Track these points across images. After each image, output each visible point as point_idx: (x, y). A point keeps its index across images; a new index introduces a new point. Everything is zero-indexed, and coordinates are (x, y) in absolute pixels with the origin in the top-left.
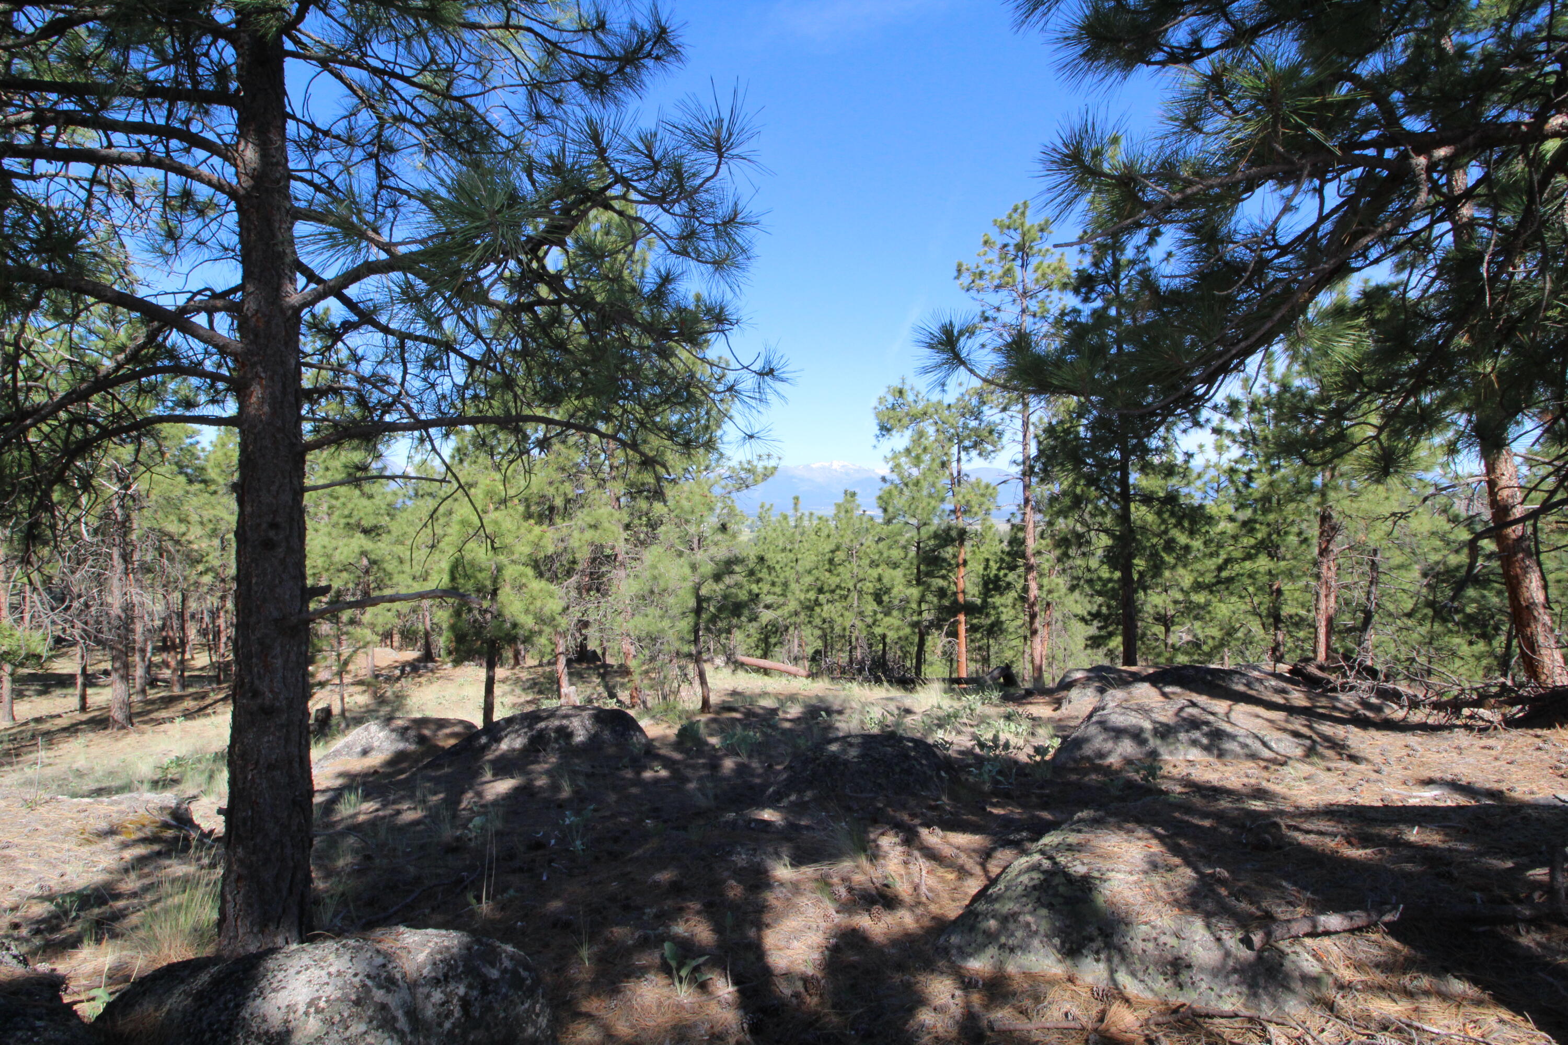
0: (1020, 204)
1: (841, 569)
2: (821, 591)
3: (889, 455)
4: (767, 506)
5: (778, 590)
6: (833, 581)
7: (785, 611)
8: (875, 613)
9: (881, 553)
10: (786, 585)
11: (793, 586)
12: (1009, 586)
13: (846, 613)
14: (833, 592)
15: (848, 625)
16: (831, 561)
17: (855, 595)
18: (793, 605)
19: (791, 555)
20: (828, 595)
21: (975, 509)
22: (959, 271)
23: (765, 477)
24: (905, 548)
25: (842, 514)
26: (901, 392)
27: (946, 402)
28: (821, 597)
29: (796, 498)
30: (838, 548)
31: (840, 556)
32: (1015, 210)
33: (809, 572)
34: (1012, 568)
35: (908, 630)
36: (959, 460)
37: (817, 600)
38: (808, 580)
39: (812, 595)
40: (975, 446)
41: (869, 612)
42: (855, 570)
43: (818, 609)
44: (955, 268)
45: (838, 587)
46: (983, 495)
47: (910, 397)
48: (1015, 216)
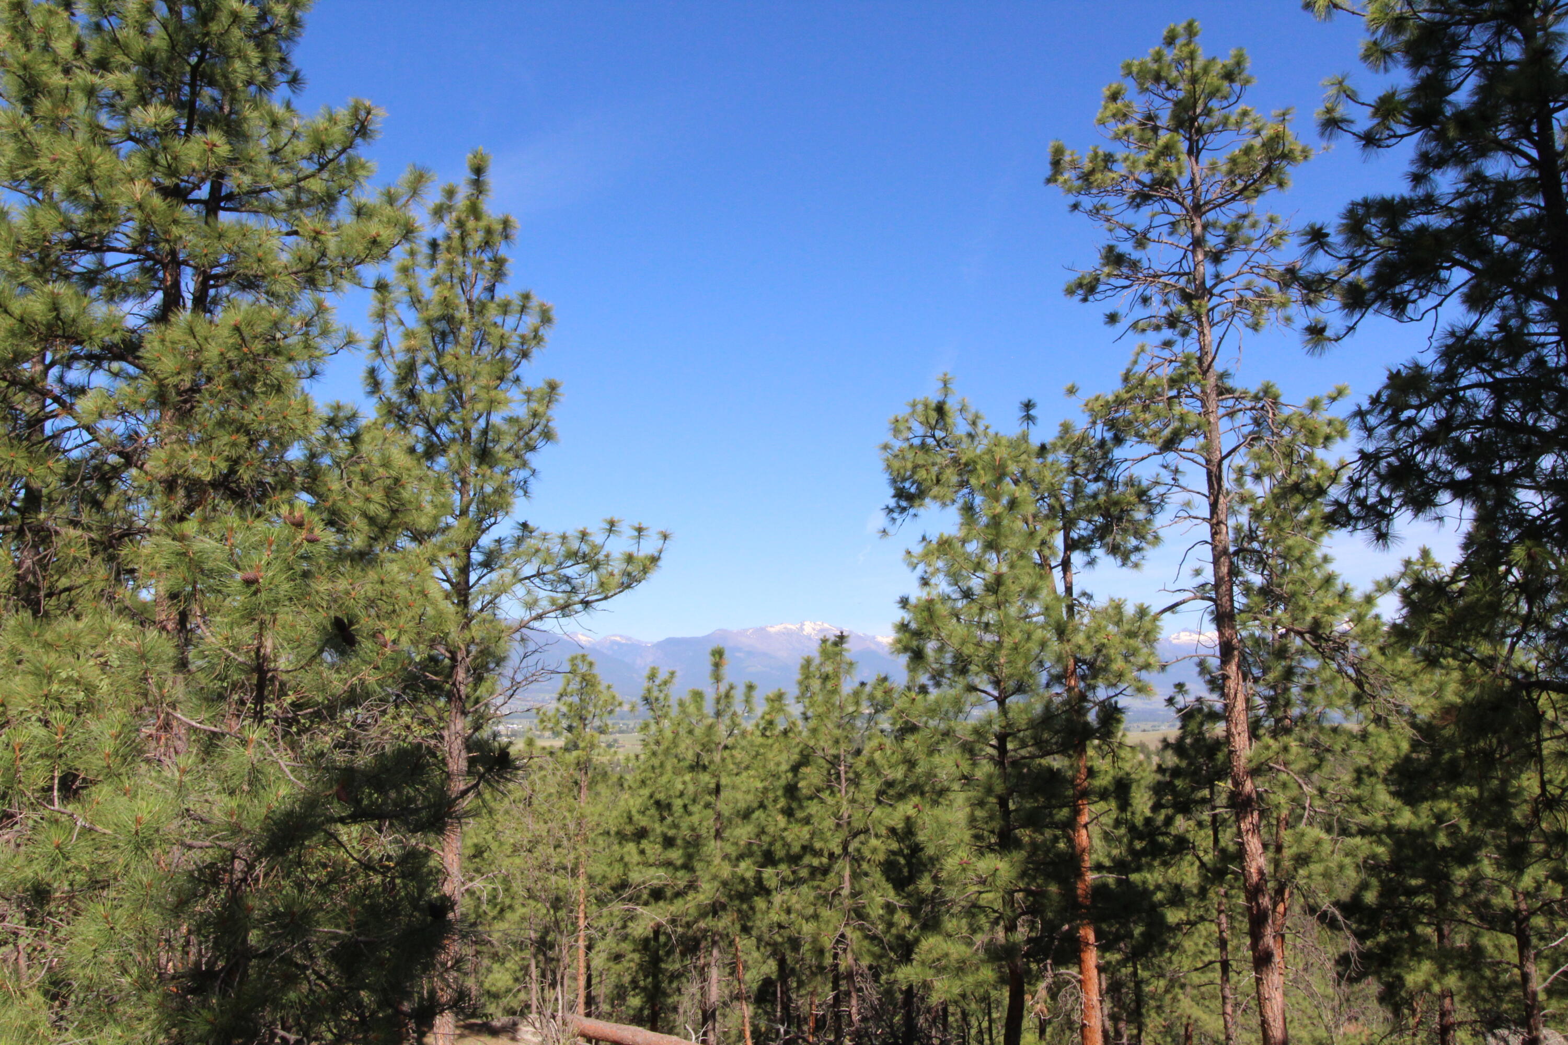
0: (1180, 29)
1: (813, 808)
2: (769, 859)
3: (918, 549)
4: (662, 676)
5: (676, 855)
6: (797, 835)
7: (688, 905)
8: (889, 908)
9: (911, 764)
10: (694, 844)
11: (713, 848)
12: (1182, 845)
13: (825, 913)
14: (794, 859)
15: (827, 942)
16: (791, 790)
17: (844, 868)
18: (707, 892)
19: (705, 778)
20: (784, 869)
21: (1118, 664)
22: (1056, 164)
23: (629, 581)
24: (969, 749)
25: (816, 684)
26: (940, 409)
27: (1035, 441)
28: (768, 872)
29: (719, 653)
30: (805, 759)
31: (812, 777)
32: (1171, 40)
33: (746, 815)
34: (1184, 807)
35: (988, 973)
36: (1066, 565)
37: (759, 880)
38: (743, 833)
39: (747, 869)
40: (1102, 533)
41: (875, 911)
42: (845, 810)
43: (760, 903)
44: (1048, 158)
45: (807, 849)
46: (1131, 634)
47: (960, 427)
48: (1170, 55)
